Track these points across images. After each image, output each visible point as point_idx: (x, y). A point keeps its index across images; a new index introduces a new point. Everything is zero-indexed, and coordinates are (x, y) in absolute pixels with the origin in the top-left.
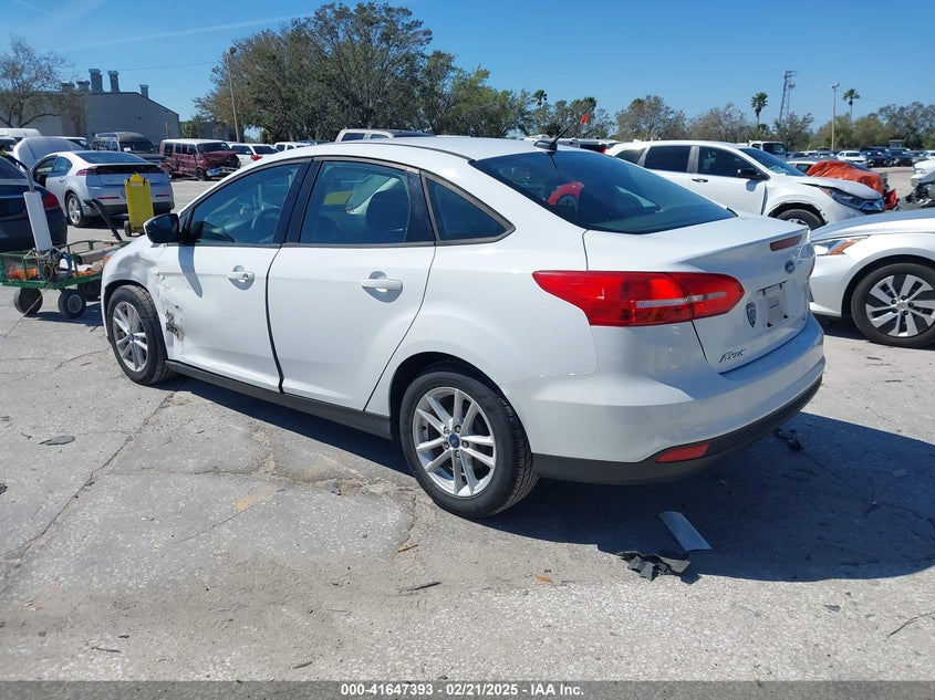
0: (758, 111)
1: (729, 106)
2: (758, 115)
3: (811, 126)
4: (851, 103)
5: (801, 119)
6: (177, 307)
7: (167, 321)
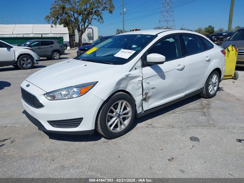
6: (153, 88)
7: (144, 96)
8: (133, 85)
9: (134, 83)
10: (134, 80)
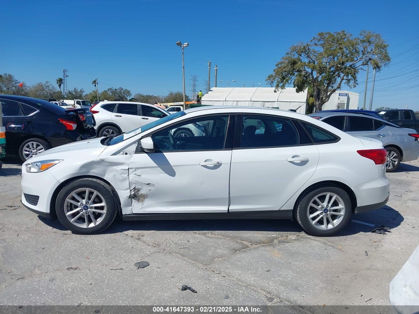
0: (60, 86)
1: (47, 82)
2: (60, 87)
3: (83, 93)
4: (95, 86)
5: (79, 90)
6: (148, 184)
7: (133, 193)
8: (114, 173)
9: (117, 171)
10: (115, 167)
